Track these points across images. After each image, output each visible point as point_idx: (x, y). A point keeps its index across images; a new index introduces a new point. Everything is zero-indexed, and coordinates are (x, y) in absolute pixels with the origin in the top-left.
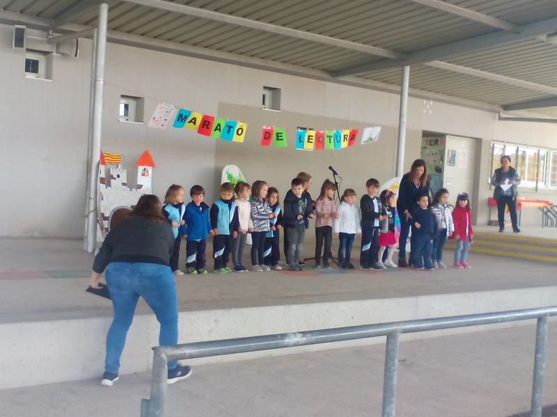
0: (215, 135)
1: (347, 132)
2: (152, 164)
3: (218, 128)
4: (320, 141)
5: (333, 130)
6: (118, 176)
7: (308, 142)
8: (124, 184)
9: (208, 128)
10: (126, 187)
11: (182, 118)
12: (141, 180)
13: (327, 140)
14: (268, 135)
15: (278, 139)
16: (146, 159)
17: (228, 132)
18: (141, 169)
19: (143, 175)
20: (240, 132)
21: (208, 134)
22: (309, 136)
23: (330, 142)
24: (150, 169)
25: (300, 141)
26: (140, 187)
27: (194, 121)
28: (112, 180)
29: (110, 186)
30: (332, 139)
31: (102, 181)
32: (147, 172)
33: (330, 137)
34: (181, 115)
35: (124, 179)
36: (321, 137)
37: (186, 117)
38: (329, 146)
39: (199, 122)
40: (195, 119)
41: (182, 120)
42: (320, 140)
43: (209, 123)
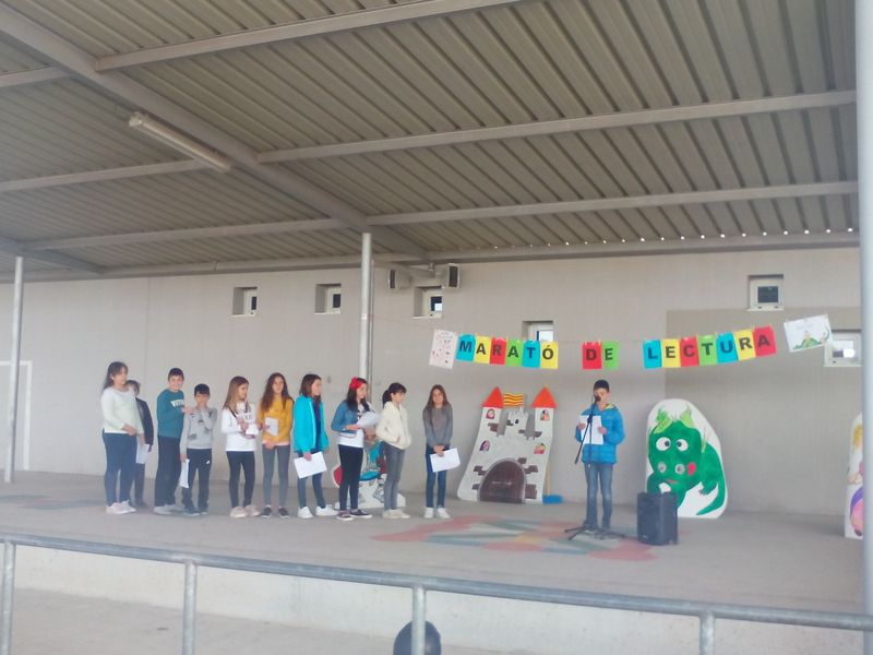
0: (511, 361)
1: (748, 334)
2: (552, 405)
3: (514, 352)
4: (689, 353)
5: (713, 333)
6: (517, 422)
7: (668, 356)
8: (521, 432)
9: (499, 354)
10: (522, 435)
11: (465, 346)
12: (539, 426)
13: (702, 351)
14: (591, 353)
15: (607, 359)
16: (545, 399)
17: (530, 356)
18: (539, 411)
19: (542, 419)
20: (548, 354)
21: (501, 361)
22: (667, 348)
23: (708, 353)
24: (550, 411)
25: (650, 356)
26: (538, 434)
27: (481, 349)
28: (508, 427)
29: (503, 433)
30: (713, 349)
31: (494, 427)
32: (548, 415)
33: (707, 346)
34: (462, 343)
35: (523, 425)
36: (692, 347)
37: (470, 344)
38: (708, 360)
39: (488, 348)
40: (481, 345)
41: (465, 350)
42: (689, 351)
43: (500, 347)
